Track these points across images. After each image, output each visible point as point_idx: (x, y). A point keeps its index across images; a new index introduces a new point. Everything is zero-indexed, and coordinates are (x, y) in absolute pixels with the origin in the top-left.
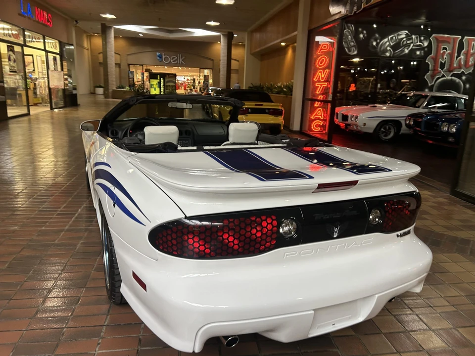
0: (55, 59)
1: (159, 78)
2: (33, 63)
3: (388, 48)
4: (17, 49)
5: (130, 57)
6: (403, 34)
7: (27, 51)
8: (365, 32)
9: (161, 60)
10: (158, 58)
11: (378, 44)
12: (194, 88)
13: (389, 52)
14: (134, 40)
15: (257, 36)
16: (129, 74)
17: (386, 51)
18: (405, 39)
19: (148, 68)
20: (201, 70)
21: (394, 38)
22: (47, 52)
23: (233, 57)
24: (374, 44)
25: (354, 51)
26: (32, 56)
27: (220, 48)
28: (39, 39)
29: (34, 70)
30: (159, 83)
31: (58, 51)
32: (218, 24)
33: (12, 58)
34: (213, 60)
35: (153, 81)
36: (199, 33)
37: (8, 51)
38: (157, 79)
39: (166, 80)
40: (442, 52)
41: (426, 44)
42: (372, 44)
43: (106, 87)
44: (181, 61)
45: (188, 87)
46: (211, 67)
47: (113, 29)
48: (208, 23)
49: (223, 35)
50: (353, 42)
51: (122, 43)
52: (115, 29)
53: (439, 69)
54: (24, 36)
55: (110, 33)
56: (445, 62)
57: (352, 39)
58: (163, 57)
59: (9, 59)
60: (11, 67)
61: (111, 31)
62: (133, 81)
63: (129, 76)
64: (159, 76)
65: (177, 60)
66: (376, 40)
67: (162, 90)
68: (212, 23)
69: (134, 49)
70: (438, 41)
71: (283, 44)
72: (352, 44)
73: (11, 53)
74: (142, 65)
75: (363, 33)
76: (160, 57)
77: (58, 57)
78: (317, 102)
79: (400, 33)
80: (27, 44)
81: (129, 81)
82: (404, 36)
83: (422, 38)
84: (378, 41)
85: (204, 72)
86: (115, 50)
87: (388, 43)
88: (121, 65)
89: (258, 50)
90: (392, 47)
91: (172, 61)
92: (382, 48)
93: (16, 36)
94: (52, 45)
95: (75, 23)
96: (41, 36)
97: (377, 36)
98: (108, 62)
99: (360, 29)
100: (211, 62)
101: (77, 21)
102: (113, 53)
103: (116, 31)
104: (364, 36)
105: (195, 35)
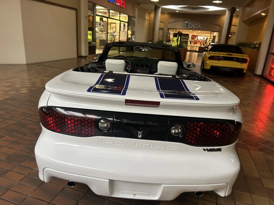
0: (124, 25)
1: (178, 37)
2: (116, 27)
4: (105, 19)
5: (169, 25)
7: (110, 21)
9: (187, 26)
10: (186, 25)
12: (206, 44)
14: (173, 14)
15: (248, 9)
16: (167, 34)
19: (180, 31)
20: (212, 32)
22: (121, 21)
23: (233, 24)
26: (115, 23)
27: (226, 18)
28: (117, 14)
29: (116, 31)
30: (178, 39)
31: (127, 21)
32: (221, 2)
33: (101, 24)
34: (220, 26)
35: (175, 38)
37: (100, 20)
38: (177, 37)
39: (182, 38)
44: (199, 27)
45: (203, 43)
46: (218, 31)
47: (161, 8)
48: (214, 2)
49: (228, 9)
51: (166, 16)
54: (109, 13)
55: (159, 11)
58: (189, 24)
59: (100, 25)
60: (101, 29)
61: (159, 9)
62: (170, 38)
63: (167, 36)
64: (178, 35)
65: (197, 26)
68: (217, 2)
69: (172, 20)
71: (263, 14)
73: (101, 21)
74: (176, 29)
76: (187, 24)
77: (126, 24)
80: (110, 17)
81: (167, 38)
85: (214, 34)
86: (160, 19)
88: (164, 29)
89: (247, 18)
91: (194, 27)
93: (105, 13)
94: (124, 18)
95: (138, 5)
96: (118, 13)
98: (156, 27)
100: (219, 27)
102: (159, 22)
103: (163, 9)
105: (210, 10)
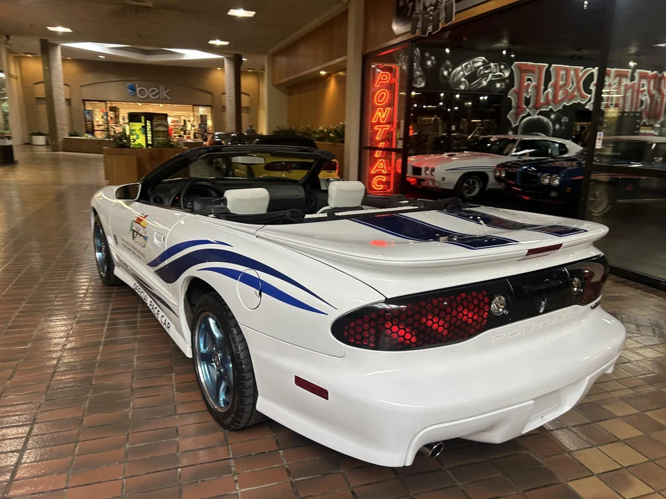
1: (143, 121)
3: (463, 79)
5: (84, 90)
6: (479, 61)
8: (433, 58)
9: (133, 94)
10: (130, 91)
11: (449, 73)
12: (185, 134)
13: (464, 84)
14: (90, 64)
15: (283, 61)
16: (85, 114)
17: (460, 83)
18: (481, 68)
19: (114, 105)
20: (195, 107)
21: (469, 66)
23: (243, 90)
24: (446, 73)
25: (421, 83)
27: (223, 77)
30: (145, 127)
32: (226, 43)
34: (211, 93)
35: (134, 125)
36: (192, 55)
38: (140, 122)
39: (155, 123)
40: (526, 84)
41: (507, 74)
42: (443, 74)
43: (52, 134)
44: (165, 95)
46: (209, 104)
47: (59, 47)
48: (211, 42)
49: (227, 58)
50: (418, 70)
51: (72, 68)
52: (62, 47)
53: (524, 106)
55: (56, 55)
56: (530, 96)
57: (417, 67)
58: (138, 89)
61: (57, 50)
62: (93, 124)
63: (85, 118)
64: (143, 118)
65: (158, 93)
66: (447, 69)
67: (149, 138)
68: (218, 42)
69: (90, 78)
70: (522, 71)
71: (323, 73)
72: (418, 73)
74: (105, 101)
75: (430, 59)
76: (133, 89)
78: (377, 151)
79: (476, 59)
81: (86, 125)
82: (480, 64)
83: (502, 67)
84: (450, 70)
85: (198, 112)
86: (65, 79)
87: (462, 73)
88: (73, 101)
90: (467, 77)
91: (151, 95)
92: (455, 79)
95: (5, 39)
97: (448, 63)
98: (55, 98)
99: (427, 55)
100: (209, 96)
101: (8, 37)
103: (64, 50)
104: (432, 63)
105: (185, 58)
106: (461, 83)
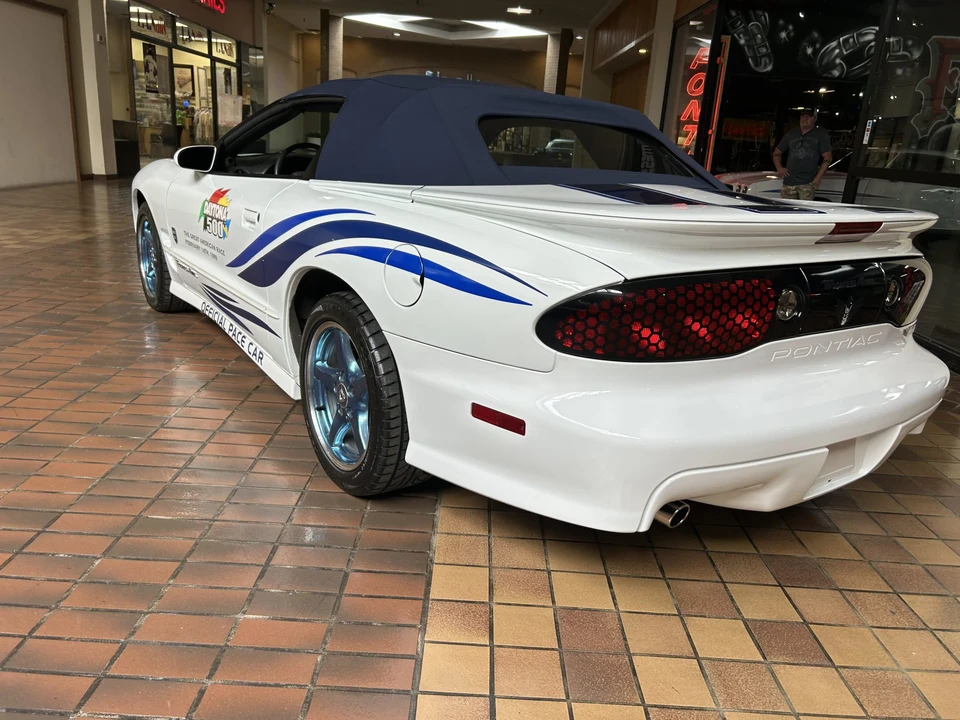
0: (227, 73)
2: (193, 80)
3: (838, 61)
4: (160, 51)
6: (870, 35)
7: (179, 57)
8: (791, 27)
11: (816, 52)
13: (839, 68)
14: (382, 42)
15: (605, 37)
17: (832, 66)
18: (873, 44)
21: (851, 40)
22: (214, 60)
24: (809, 51)
25: (765, 67)
26: (191, 67)
27: (548, 62)
28: (200, 36)
29: (193, 94)
31: (233, 59)
32: (528, 11)
33: (151, 67)
36: (504, 30)
37: (145, 54)
40: (950, 71)
41: (916, 55)
42: (805, 53)
47: (342, 20)
48: (510, 10)
49: (550, 35)
50: (765, 46)
51: (361, 50)
52: (346, 21)
53: (943, 106)
54: (174, 28)
55: (337, 31)
56: (956, 92)
57: (763, 40)
59: (147, 69)
60: (149, 82)
61: (338, 25)
66: (812, 44)
68: (519, 11)
70: (945, 51)
71: (643, 51)
72: (764, 50)
73: (149, 58)
75: (785, 28)
77: (234, 71)
79: (864, 30)
80: (180, 43)
82: (871, 37)
83: (910, 43)
84: (818, 46)
87: (837, 51)
90: (844, 58)
92: (825, 61)
93: (160, 29)
94: (224, 48)
95: (267, 7)
96: (205, 32)
97: (816, 35)
99: (781, 22)
101: (270, 5)
102: (340, 67)
103: (349, 24)
104: (788, 35)
105: (497, 35)
106: (835, 66)
